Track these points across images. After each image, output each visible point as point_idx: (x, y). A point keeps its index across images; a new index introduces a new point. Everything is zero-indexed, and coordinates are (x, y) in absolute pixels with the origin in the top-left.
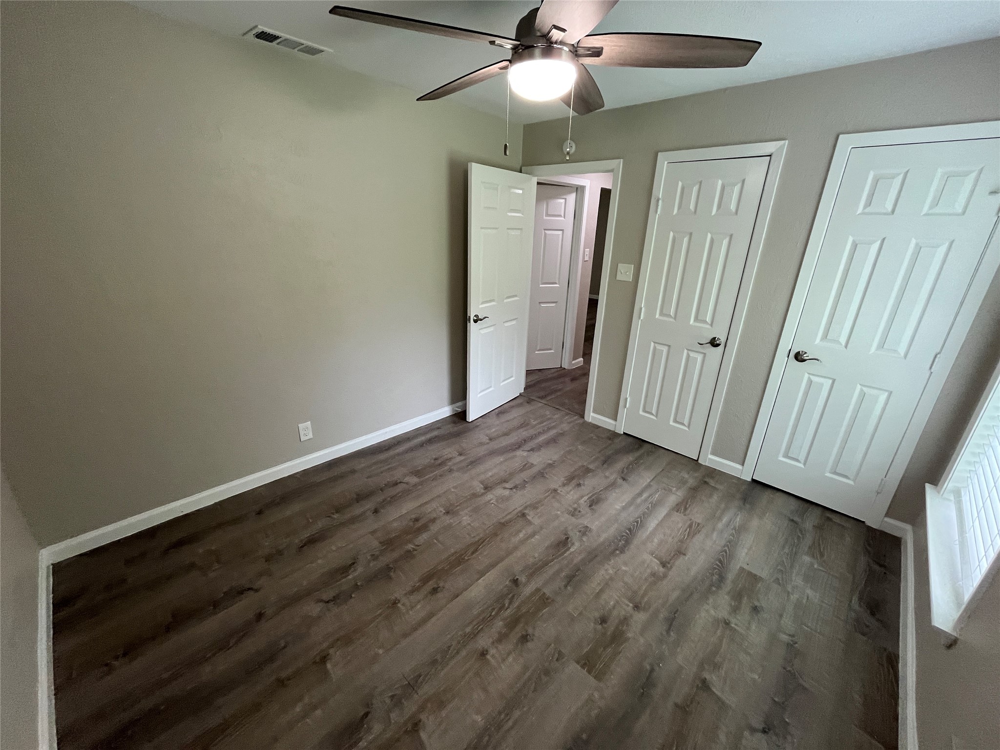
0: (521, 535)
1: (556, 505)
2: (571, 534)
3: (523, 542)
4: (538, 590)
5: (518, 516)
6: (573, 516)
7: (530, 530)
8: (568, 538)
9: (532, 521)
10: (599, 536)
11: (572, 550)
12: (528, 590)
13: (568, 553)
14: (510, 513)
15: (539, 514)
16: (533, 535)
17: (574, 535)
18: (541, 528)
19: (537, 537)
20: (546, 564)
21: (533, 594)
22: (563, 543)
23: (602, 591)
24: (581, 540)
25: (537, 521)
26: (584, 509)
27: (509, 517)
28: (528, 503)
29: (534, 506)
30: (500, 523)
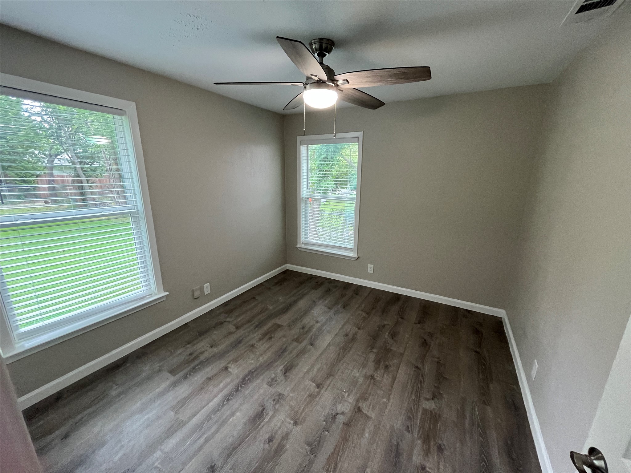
0: (316, 369)
1: (294, 403)
2: (282, 378)
3: (313, 365)
4: (301, 343)
5: (322, 384)
6: (280, 394)
7: (311, 374)
8: (285, 374)
9: (311, 383)
10: (263, 380)
11: (282, 366)
12: (305, 343)
13: (285, 364)
14: (328, 386)
15: (306, 389)
16: (308, 371)
17: (281, 377)
18: (303, 377)
19: (305, 370)
20: (298, 355)
21: (302, 341)
22: (287, 370)
23: (268, 349)
24: (276, 374)
25: (308, 382)
26: (269, 404)
27: (328, 382)
28: (317, 399)
29: (312, 397)
30: (333, 376)
